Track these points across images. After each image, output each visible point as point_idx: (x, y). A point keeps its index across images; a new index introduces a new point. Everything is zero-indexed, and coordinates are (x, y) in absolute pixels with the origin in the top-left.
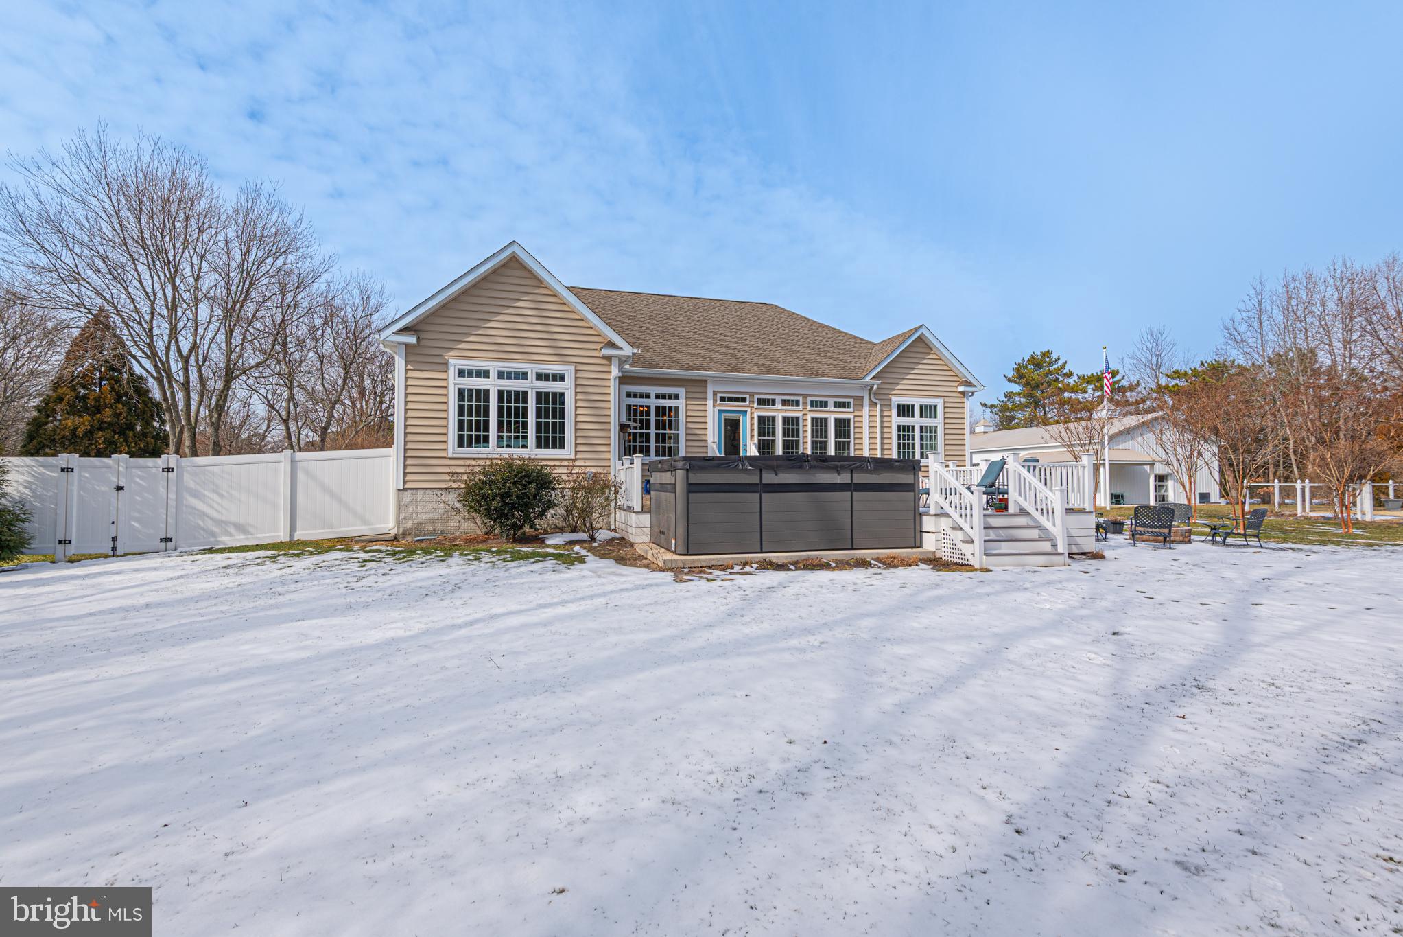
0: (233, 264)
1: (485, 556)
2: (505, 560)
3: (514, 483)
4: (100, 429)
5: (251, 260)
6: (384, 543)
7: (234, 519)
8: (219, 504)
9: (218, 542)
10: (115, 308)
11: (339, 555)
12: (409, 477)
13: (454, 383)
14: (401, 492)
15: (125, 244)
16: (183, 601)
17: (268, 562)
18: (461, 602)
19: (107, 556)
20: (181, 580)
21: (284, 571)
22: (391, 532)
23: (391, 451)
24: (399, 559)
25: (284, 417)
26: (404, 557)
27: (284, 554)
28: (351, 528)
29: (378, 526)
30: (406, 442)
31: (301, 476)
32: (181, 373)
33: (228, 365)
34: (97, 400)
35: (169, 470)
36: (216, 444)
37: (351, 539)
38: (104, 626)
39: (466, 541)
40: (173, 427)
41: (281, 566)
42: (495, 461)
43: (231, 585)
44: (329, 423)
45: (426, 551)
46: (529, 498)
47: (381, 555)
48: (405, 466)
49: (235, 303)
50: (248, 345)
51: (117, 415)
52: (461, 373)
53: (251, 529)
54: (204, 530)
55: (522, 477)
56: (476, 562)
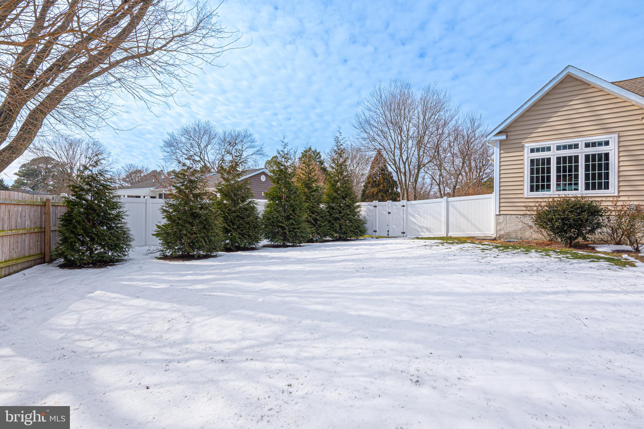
0: (420, 121)
1: (554, 255)
2: (567, 257)
3: (571, 212)
4: (380, 192)
5: (427, 118)
6: (490, 241)
7: (425, 226)
8: (420, 219)
9: (420, 235)
10: (384, 148)
11: (471, 245)
12: (502, 209)
13: (527, 156)
14: (498, 216)
15: (387, 124)
16: (414, 258)
17: (440, 245)
18: (545, 279)
19: (386, 237)
20: (411, 249)
21: (448, 250)
22: (492, 236)
23: (493, 196)
24: (501, 250)
25: (438, 183)
26: (503, 250)
27: (446, 242)
28: (473, 233)
29: (486, 232)
30: (500, 191)
31: (450, 208)
32: (403, 169)
33: (419, 164)
34: (379, 182)
35: (403, 206)
36: (415, 196)
37: (473, 238)
38: (392, 263)
39: (537, 244)
40: (401, 190)
41: (446, 247)
42: (555, 199)
43: (429, 253)
44: (456, 184)
45: (514, 248)
46: (582, 221)
47: (491, 247)
48: (500, 203)
49: (421, 138)
50: (425, 154)
51: (384, 187)
52: (532, 151)
53: (432, 230)
54: (415, 230)
55: (577, 208)
56: (548, 257)
